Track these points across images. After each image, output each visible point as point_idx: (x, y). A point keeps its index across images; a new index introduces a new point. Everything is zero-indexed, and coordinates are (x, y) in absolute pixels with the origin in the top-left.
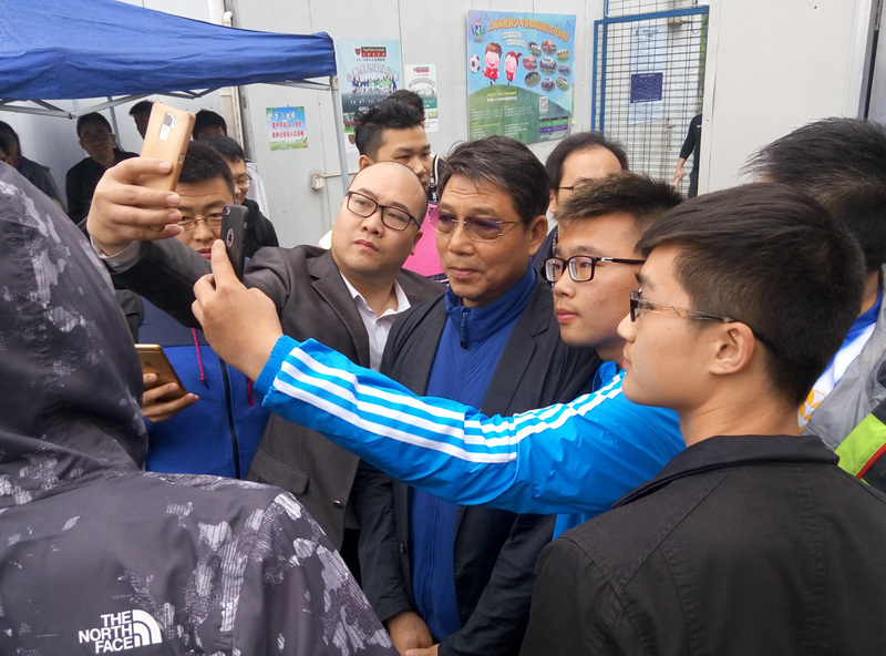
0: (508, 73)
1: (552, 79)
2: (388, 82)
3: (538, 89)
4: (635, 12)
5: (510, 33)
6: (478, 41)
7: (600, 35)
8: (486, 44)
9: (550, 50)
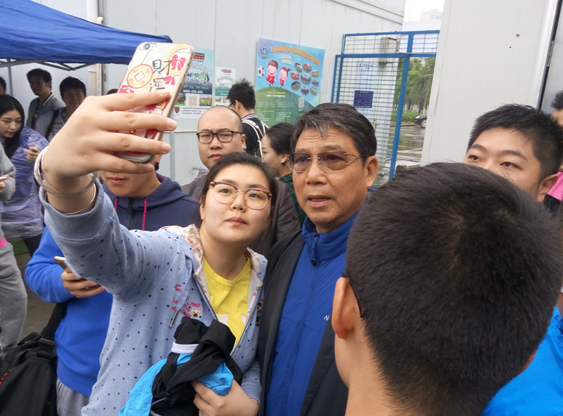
0: (281, 80)
1: (307, 87)
2: (204, 76)
3: (298, 93)
4: (361, 52)
5: (284, 56)
6: (264, 58)
7: (339, 64)
8: (269, 60)
9: (308, 70)
